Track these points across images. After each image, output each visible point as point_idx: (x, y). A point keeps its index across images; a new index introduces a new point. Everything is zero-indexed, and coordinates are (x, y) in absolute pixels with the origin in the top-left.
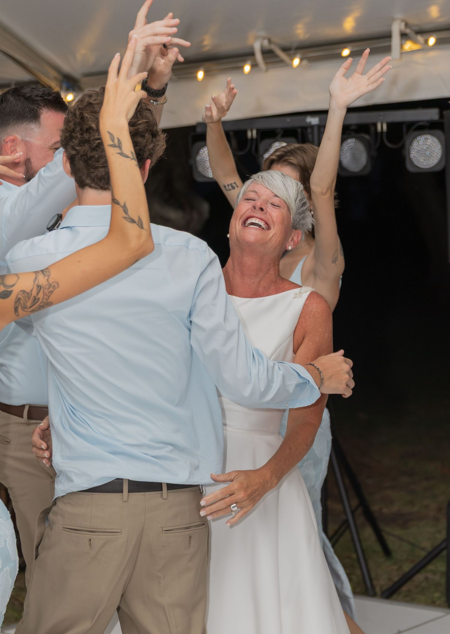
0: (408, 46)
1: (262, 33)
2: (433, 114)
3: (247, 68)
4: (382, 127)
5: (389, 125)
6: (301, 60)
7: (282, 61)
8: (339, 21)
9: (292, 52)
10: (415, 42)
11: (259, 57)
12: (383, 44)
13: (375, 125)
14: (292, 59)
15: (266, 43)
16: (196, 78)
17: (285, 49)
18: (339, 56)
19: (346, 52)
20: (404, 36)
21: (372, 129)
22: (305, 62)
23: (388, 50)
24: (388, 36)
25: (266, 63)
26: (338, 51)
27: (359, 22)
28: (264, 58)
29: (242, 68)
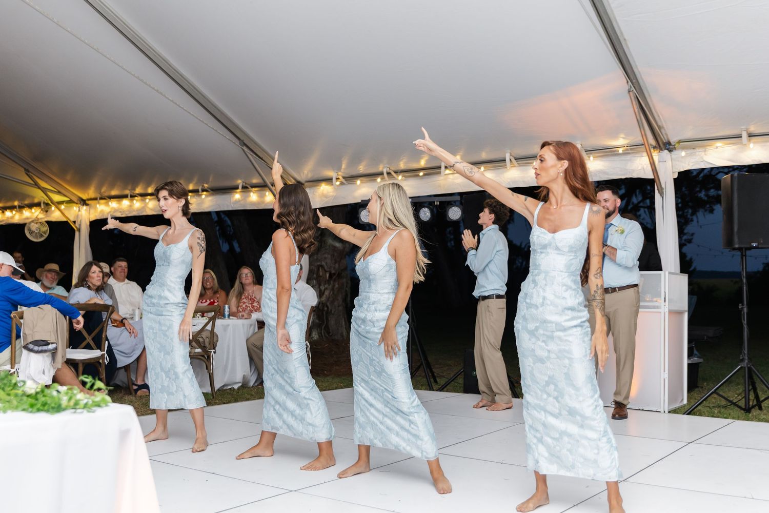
0: (447, 172)
1: (388, 166)
2: (458, 198)
3: (379, 180)
4: (437, 203)
5: (440, 202)
6: (403, 177)
7: (394, 177)
8: (418, 161)
9: (398, 173)
10: (450, 170)
11: (385, 174)
12: (437, 171)
13: (434, 202)
14: (398, 176)
15: (388, 169)
16: (356, 184)
17: (396, 172)
18: (418, 176)
19: (421, 174)
20: (446, 167)
21: (433, 204)
22: (404, 178)
23: (440, 173)
24: (440, 167)
25: (389, 178)
26: (418, 173)
27: (427, 161)
28: (388, 176)
29: (376, 180)
